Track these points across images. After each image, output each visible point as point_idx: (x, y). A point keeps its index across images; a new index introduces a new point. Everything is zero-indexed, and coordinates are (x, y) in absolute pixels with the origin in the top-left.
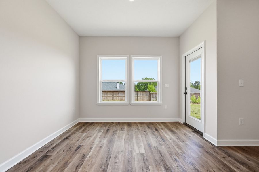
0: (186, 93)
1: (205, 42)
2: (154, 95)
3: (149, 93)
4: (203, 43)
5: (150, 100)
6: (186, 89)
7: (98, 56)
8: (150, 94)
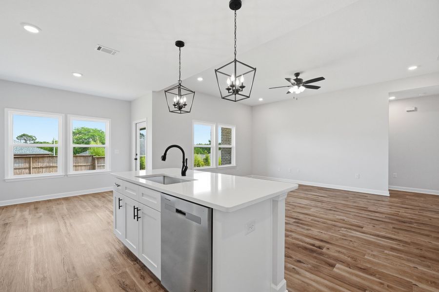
0: (136, 159)
1: (147, 118)
2: (101, 160)
3: (91, 158)
4: (146, 119)
5: (94, 168)
6: (136, 155)
7: (6, 109)
8: (93, 159)
